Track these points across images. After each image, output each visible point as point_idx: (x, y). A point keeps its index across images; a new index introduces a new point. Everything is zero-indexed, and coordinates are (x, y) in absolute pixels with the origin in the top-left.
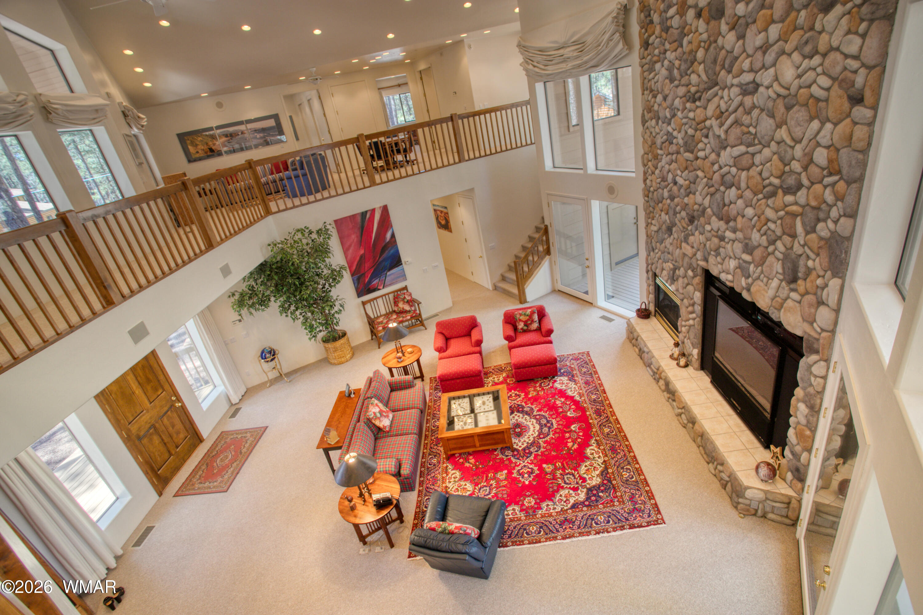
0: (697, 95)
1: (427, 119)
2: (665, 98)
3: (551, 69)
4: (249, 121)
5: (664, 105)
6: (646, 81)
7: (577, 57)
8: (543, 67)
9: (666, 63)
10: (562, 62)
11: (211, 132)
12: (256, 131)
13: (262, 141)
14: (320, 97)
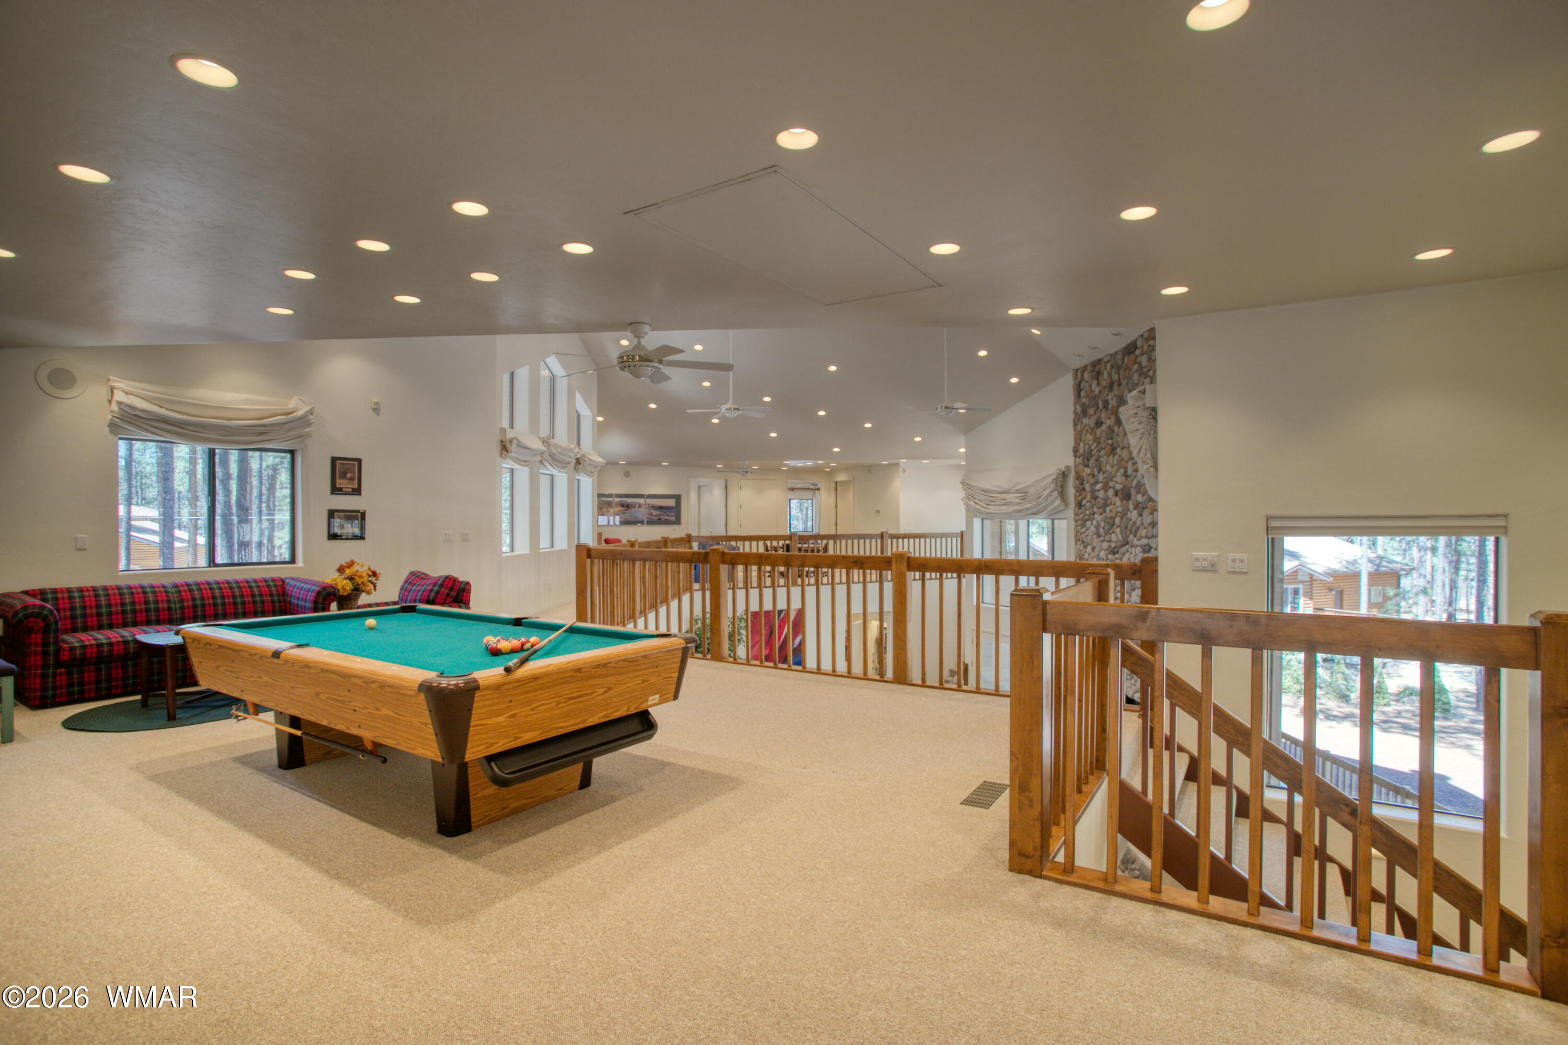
0: (1116, 550)
1: (833, 533)
2: (1093, 549)
3: (992, 509)
4: (650, 496)
5: (1093, 555)
6: (1079, 534)
7: (1019, 504)
8: (984, 506)
9: (1094, 522)
10: (1004, 505)
11: (610, 499)
12: (653, 507)
13: (656, 518)
14: (726, 487)
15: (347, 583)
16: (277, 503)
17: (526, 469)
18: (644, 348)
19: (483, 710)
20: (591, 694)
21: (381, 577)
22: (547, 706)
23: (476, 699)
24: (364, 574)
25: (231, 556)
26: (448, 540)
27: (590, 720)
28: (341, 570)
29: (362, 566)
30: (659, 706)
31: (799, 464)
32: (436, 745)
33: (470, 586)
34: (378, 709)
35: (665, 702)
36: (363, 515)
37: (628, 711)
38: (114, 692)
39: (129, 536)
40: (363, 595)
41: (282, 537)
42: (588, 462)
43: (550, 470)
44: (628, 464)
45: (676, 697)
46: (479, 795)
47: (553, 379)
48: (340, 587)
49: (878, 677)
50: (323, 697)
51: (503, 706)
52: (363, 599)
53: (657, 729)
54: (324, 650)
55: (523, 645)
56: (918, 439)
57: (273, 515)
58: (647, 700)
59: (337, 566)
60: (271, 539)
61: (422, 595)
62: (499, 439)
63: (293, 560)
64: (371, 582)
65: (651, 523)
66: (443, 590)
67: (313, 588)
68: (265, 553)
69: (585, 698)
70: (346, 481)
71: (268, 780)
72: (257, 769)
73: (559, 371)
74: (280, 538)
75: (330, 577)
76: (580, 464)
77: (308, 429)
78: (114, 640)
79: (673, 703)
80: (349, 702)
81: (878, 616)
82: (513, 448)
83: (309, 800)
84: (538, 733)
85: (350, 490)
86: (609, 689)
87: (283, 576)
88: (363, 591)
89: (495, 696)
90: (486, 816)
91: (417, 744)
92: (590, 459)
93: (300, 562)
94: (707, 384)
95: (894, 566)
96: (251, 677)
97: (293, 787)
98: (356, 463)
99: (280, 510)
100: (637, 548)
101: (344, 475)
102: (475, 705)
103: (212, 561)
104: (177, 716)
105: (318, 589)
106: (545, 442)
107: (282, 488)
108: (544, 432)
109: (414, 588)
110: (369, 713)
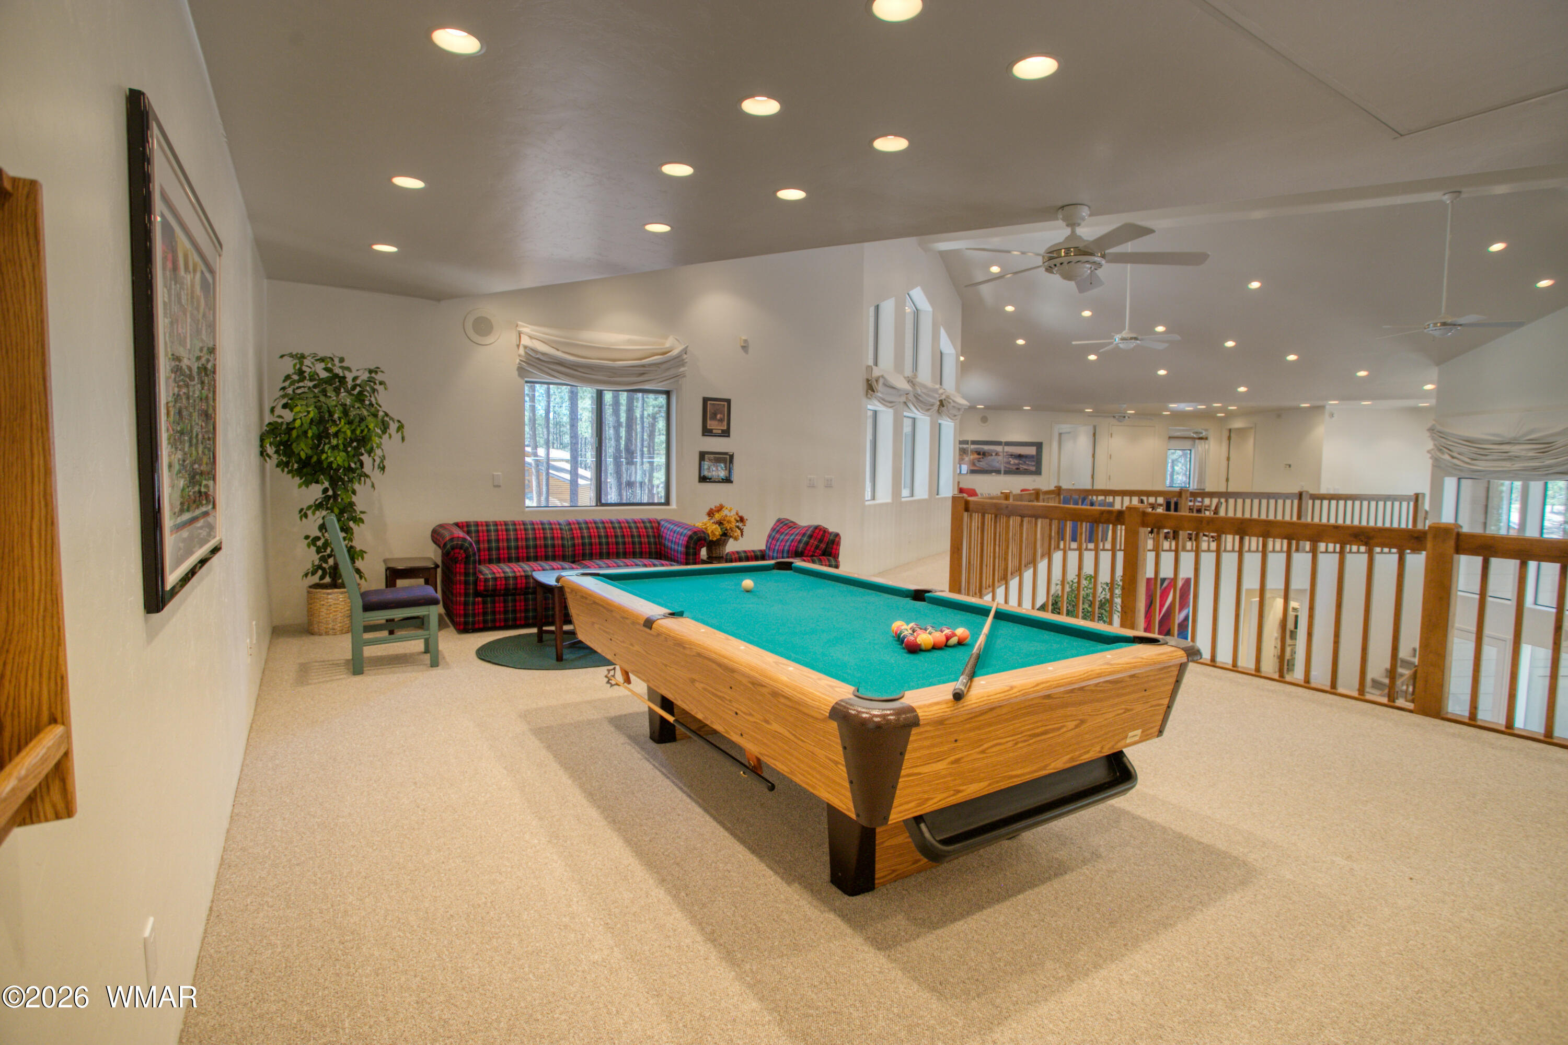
1: (1223, 489)
3: (1481, 465)
4: (1008, 444)
8: (1468, 460)
10: (1503, 460)
11: (969, 446)
12: (1012, 456)
13: (1014, 468)
14: (1094, 434)
15: (716, 528)
16: (656, 448)
17: (891, 411)
18: (1080, 237)
19: (918, 754)
20: (1059, 729)
21: (748, 523)
22: (1003, 747)
23: (911, 738)
24: (733, 519)
25: (620, 494)
26: (812, 486)
27: (1053, 765)
28: (711, 514)
29: (730, 510)
30: (1140, 745)
31: (1188, 407)
32: (849, 794)
33: (840, 538)
34: (767, 722)
35: (1147, 739)
36: (732, 457)
37: (1100, 752)
38: (518, 623)
39: (548, 474)
40: (731, 540)
41: (659, 478)
42: (952, 404)
43: (913, 413)
44: (987, 408)
45: (1160, 732)
46: (887, 844)
47: (917, 313)
48: (709, 532)
49: (1385, 700)
50: (699, 686)
51: (945, 748)
52: (731, 546)
53: (1136, 779)
54: (700, 625)
55: (948, 638)
56: (1362, 374)
57: (653, 458)
58: (1126, 737)
59: (707, 510)
60: (650, 481)
61: (790, 546)
62: (865, 377)
63: (667, 503)
64: (738, 527)
65: (1008, 472)
66: (812, 541)
67: (685, 531)
68: (647, 491)
69: (1051, 735)
70: (716, 423)
71: (640, 756)
72: (630, 737)
73: (924, 305)
74: (658, 478)
75: (700, 521)
76: (943, 406)
77: (682, 369)
78: (518, 574)
79: (1156, 740)
80: (730, 701)
81: (1282, 593)
82: (880, 387)
83: (680, 794)
84: (986, 783)
85: (720, 432)
86: (1083, 722)
87: (659, 518)
88: (731, 537)
89: (937, 733)
90: (894, 871)
91: (821, 784)
92: (954, 401)
93: (674, 505)
94: (1087, 314)
95: (1429, 545)
96: (623, 642)
97: (663, 770)
98: (726, 403)
99: (658, 454)
100: (1011, 500)
101: (714, 417)
102: (909, 747)
103: (599, 502)
104: (564, 657)
105: (690, 533)
106: (910, 381)
107: (660, 435)
108: (908, 372)
109: (782, 537)
110: (755, 722)
